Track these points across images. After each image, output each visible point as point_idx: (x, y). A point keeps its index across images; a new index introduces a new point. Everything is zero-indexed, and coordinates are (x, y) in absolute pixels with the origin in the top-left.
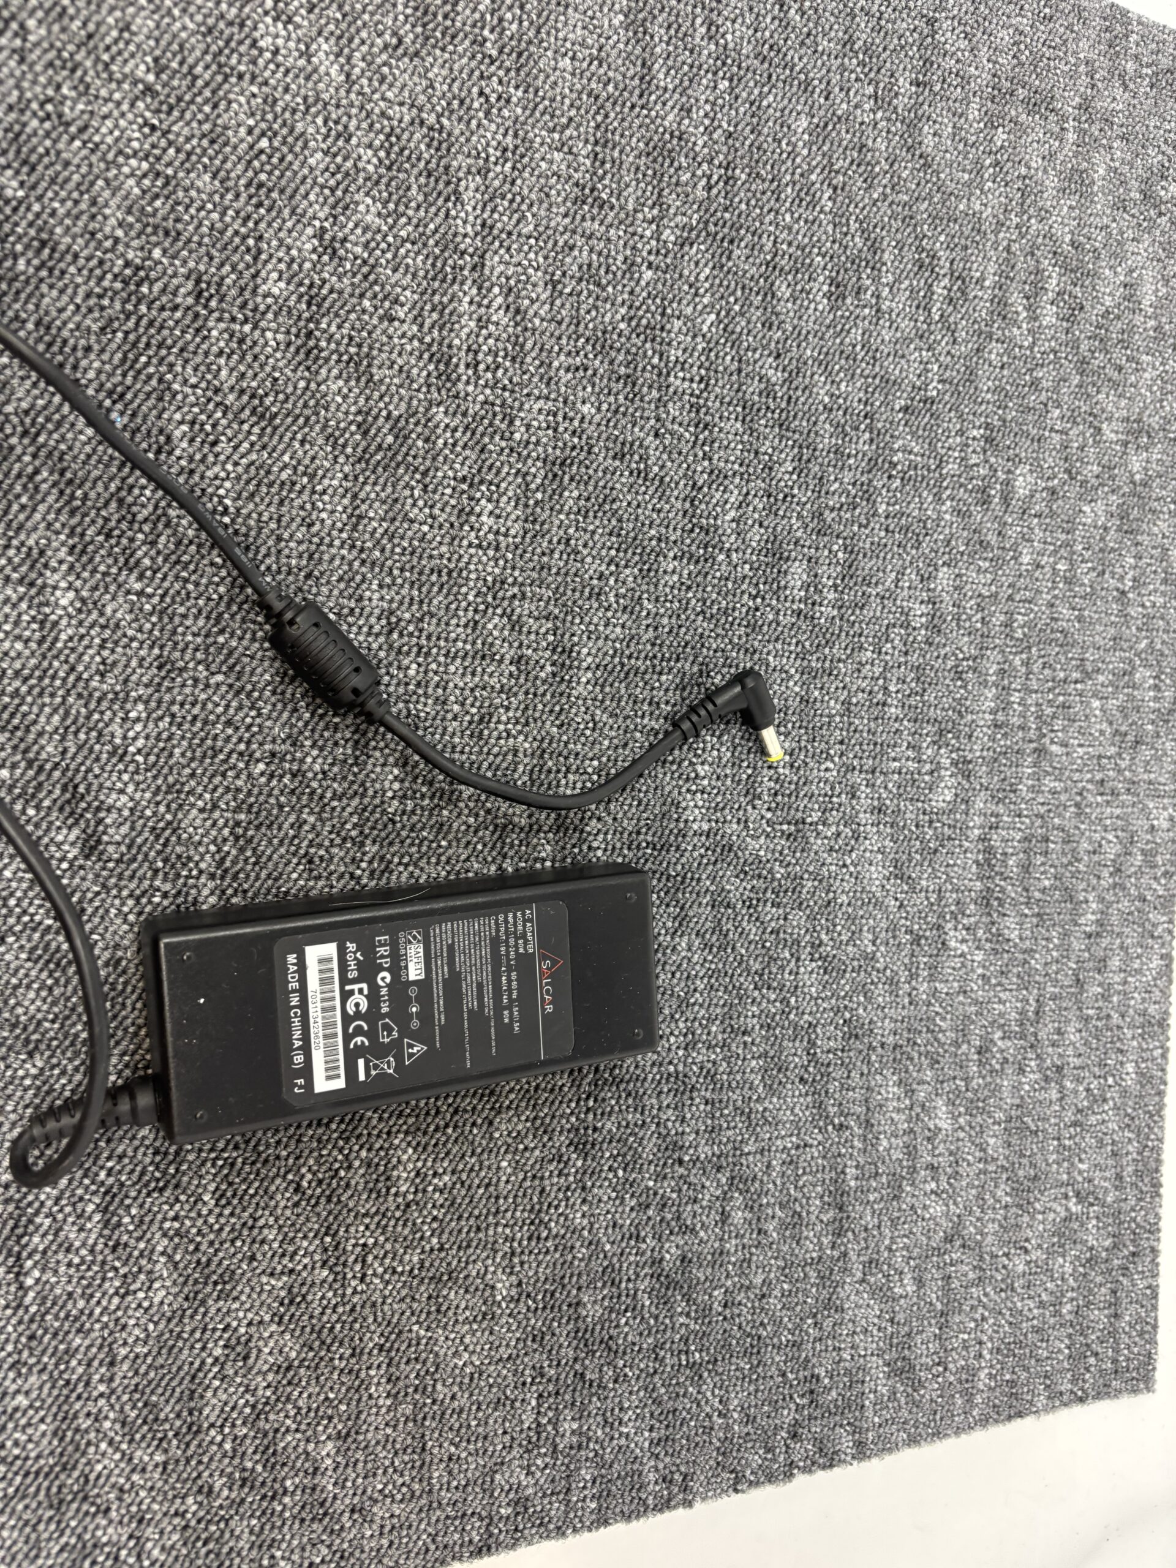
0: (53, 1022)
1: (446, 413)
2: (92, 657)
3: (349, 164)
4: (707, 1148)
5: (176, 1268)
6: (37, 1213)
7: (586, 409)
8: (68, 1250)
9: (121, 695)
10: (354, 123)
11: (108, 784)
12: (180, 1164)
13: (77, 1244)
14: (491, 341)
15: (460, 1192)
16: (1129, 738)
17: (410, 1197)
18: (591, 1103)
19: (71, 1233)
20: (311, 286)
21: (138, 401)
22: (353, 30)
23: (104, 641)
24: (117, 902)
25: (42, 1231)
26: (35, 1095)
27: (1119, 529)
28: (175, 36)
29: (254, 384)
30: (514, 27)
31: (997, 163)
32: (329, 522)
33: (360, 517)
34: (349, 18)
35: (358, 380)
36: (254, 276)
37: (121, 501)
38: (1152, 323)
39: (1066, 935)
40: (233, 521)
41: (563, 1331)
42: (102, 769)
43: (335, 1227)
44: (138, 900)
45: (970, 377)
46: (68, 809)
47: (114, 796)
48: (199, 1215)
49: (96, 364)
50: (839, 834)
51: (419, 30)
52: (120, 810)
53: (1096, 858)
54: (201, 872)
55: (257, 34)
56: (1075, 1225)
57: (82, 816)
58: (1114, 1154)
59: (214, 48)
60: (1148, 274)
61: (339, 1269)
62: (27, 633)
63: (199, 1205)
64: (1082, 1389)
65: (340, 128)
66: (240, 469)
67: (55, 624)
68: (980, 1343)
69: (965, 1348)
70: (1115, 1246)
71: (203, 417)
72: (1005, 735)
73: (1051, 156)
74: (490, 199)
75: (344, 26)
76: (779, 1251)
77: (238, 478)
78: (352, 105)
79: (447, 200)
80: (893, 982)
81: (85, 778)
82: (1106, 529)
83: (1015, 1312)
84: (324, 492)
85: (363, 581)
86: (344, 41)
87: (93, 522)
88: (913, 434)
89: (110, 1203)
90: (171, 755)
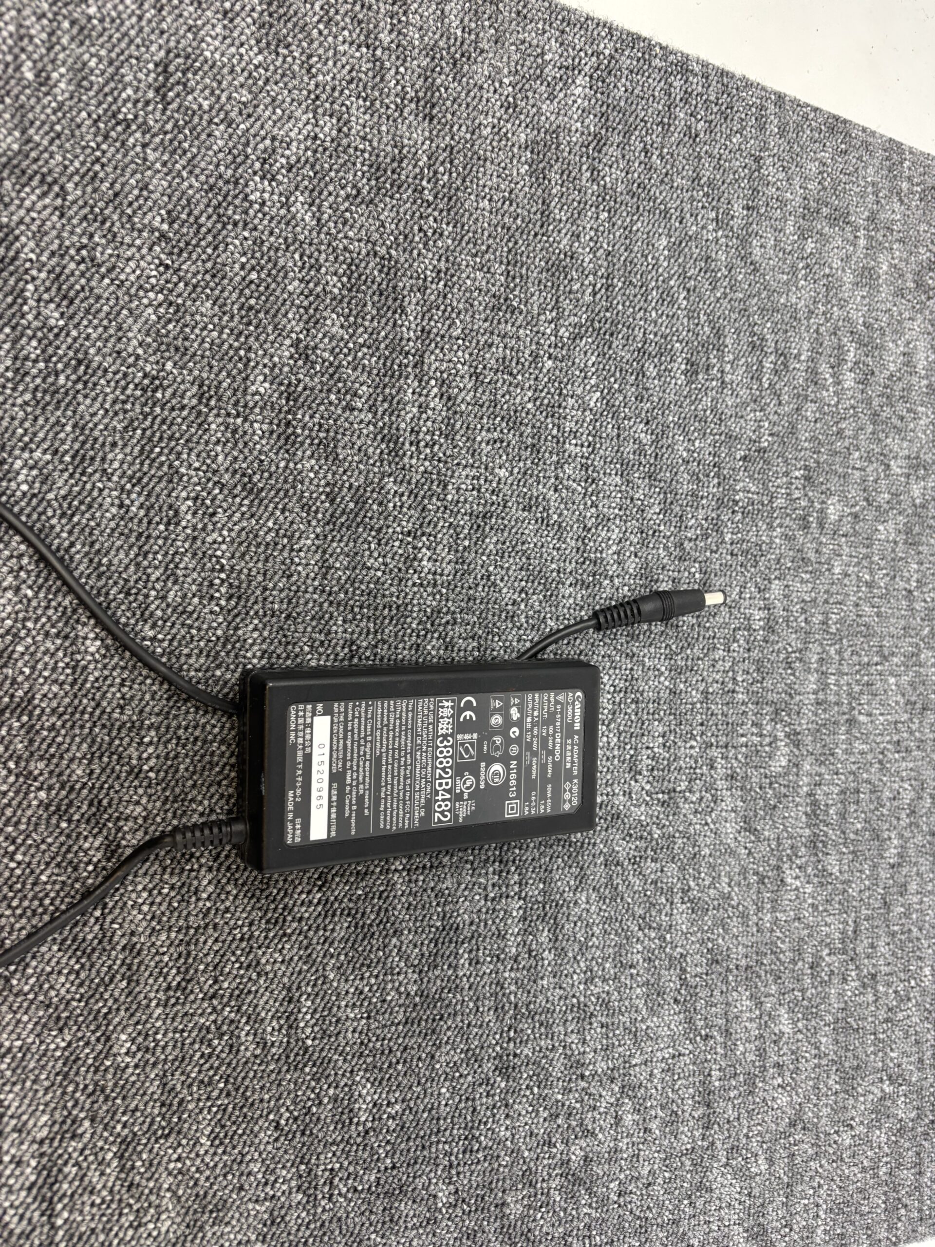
0: (80, 1001)
1: (395, 482)
2: (114, 694)
3: (319, 289)
4: (603, 1064)
5: (179, 1201)
6: (66, 1163)
7: (502, 473)
8: (91, 1193)
9: (137, 724)
10: (323, 256)
11: (126, 798)
12: (183, 1113)
13: (99, 1187)
14: (429, 423)
15: (408, 1117)
16: (918, 706)
17: (369, 1125)
18: (512, 1034)
19: (94, 1177)
20: (290, 384)
21: (152, 484)
22: (322, 185)
23: (123, 680)
24: (134, 896)
25: (70, 1178)
26: (64, 1064)
27: (905, 543)
28: (183, 193)
29: (244, 465)
30: (446, 177)
31: (808, 266)
32: (304, 574)
33: (329, 568)
34: (319, 176)
35: (326, 459)
36: (246, 379)
37: (138, 565)
38: (925, 382)
39: (875, 866)
40: (228, 577)
41: (491, 1228)
42: (122, 785)
43: (307, 1157)
44: (150, 892)
45: (793, 430)
46: (93, 821)
47: (131, 808)
48: (197, 1155)
49: (120, 456)
50: (701, 798)
51: (373, 183)
52: (136, 818)
53: (896, 803)
54: (201, 866)
55: (248, 190)
56: (888, 1103)
57: (104, 825)
58: (917, 1042)
59: (214, 202)
60: (921, 344)
61: (311, 1191)
62: (62, 677)
63: (198, 1147)
64: (896, 1236)
65: (313, 261)
66: (233, 534)
67: (85, 668)
68: (818, 1206)
69: (806, 1211)
70: (919, 1117)
71: (204, 494)
72: (825, 710)
73: (848, 257)
74: (427, 311)
75: (315, 181)
76: (660, 1145)
77: (232, 542)
78: (321, 243)
79: (395, 312)
80: (744, 916)
81: (107, 794)
82: (895, 542)
83: (844, 1178)
84: (300, 550)
85: (331, 618)
86: (316, 193)
87: (116, 583)
88: (750, 477)
89: (126, 1150)
90: (177, 771)
